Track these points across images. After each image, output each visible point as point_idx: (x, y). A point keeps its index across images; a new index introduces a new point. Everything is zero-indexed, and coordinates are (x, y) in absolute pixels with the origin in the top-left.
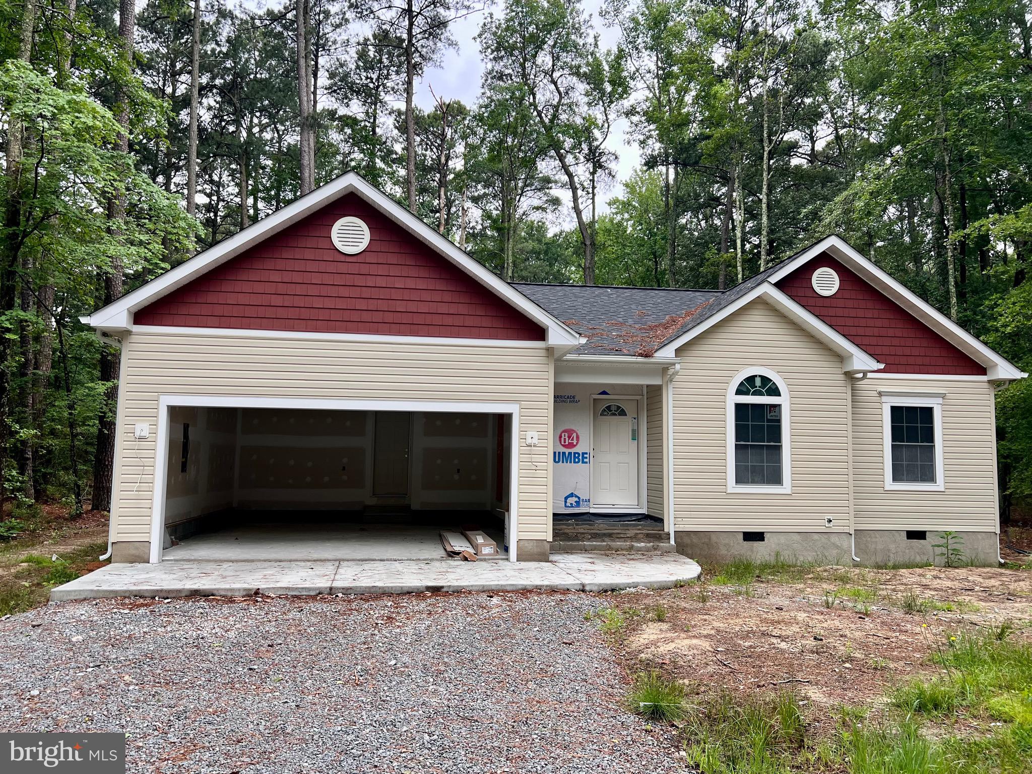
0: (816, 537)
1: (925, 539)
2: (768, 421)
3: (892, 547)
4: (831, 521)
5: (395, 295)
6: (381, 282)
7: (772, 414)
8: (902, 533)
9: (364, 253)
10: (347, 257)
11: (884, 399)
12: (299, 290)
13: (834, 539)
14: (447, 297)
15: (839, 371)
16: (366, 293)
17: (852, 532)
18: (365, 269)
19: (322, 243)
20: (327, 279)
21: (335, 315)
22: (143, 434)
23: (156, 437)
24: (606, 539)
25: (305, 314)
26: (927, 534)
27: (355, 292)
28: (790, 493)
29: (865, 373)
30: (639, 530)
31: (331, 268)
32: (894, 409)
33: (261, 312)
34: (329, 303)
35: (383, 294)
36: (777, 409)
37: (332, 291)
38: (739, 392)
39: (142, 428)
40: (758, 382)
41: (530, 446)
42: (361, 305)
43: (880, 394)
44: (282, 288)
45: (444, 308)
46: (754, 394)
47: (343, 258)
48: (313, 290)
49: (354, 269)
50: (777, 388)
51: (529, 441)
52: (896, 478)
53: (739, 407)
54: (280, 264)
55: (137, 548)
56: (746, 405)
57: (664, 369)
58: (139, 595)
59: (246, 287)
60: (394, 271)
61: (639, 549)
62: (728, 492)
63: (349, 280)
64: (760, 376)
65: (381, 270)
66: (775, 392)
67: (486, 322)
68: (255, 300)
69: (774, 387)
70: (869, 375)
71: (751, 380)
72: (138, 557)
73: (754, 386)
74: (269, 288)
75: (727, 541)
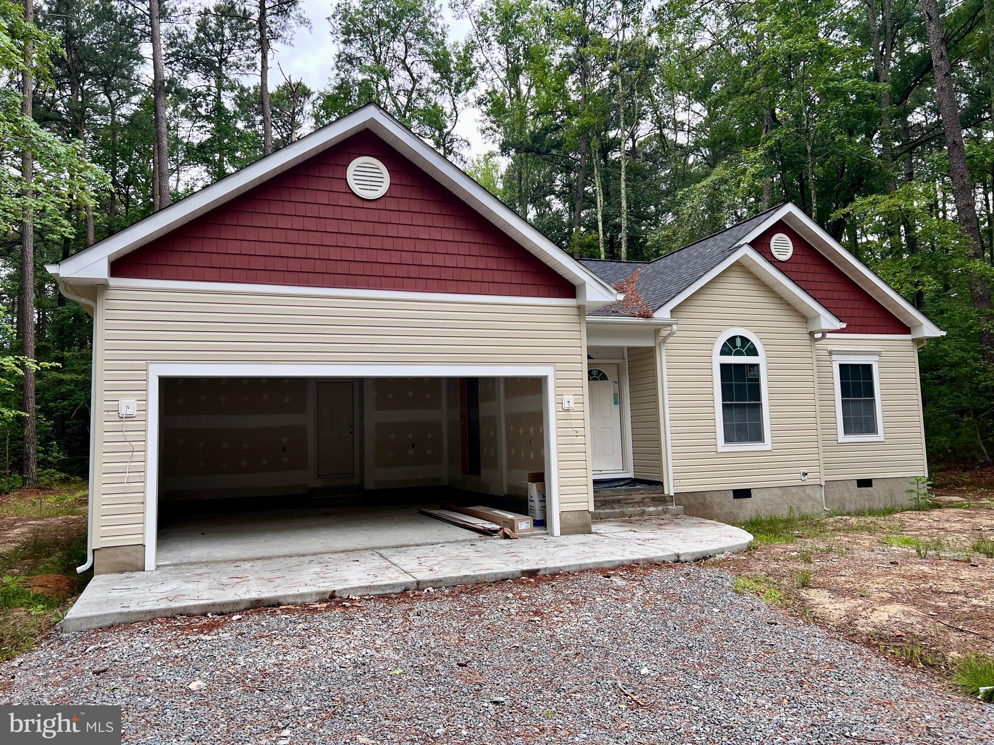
0: (794, 490)
1: (871, 486)
2: (749, 380)
3: (846, 495)
4: (806, 474)
5: (421, 246)
6: (404, 232)
7: (752, 373)
8: (853, 481)
9: (384, 198)
10: (365, 202)
11: (834, 357)
12: (314, 238)
13: (809, 491)
14: (475, 250)
15: (804, 331)
16: (388, 244)
17: (823, 484)
18: (385, 217)
19: (338, 186)
20: (345, 227)
21: (356, 269)
22: (129, 412)
23: (146, 415)
24: (616, 506)
25: (321, 266)
26: (873, 481)
27: (376, 243)
28: (771, 449)
29: (824, 333)
30: (641, 494)
31: (348, 214)
32: (841, 366)
33: (270, 263)
34: (348, 255)
35: (408, 245)
36: (755, 368)
37: (351, 241)
38: (723, 353)
39: (128, 405)
40: (738, 342)
41: (568, 410)
42: (384, 257)
43: (831, 353)
44: (293, 236)
45: (471, 262)
46: (736, 354)
47: (360, 204)
48: (329, 240)
49: (374, 216)
50: (755, 348)
51: (566, 406)
52: (847, 432)
53: (724, 367)
54: (290, 209)
55: (127, 554)
56: (730, 365)
57: (656, 331)
58: (187, 613)
59: (252, 234)
60: (418, 220)
61: (650, 514)
62: (719, 451)
63: (369, 228)
64: (740, 336)
65: (404, 218)
66: (753, 352)
67: (516, 278)
68: (261, 249)
69: (752, 347)
70: (828, 335)
71: (732, 340)
72: (130, 564)
73: (735, 347)
74: (278, 236)
75: (719, 500)
